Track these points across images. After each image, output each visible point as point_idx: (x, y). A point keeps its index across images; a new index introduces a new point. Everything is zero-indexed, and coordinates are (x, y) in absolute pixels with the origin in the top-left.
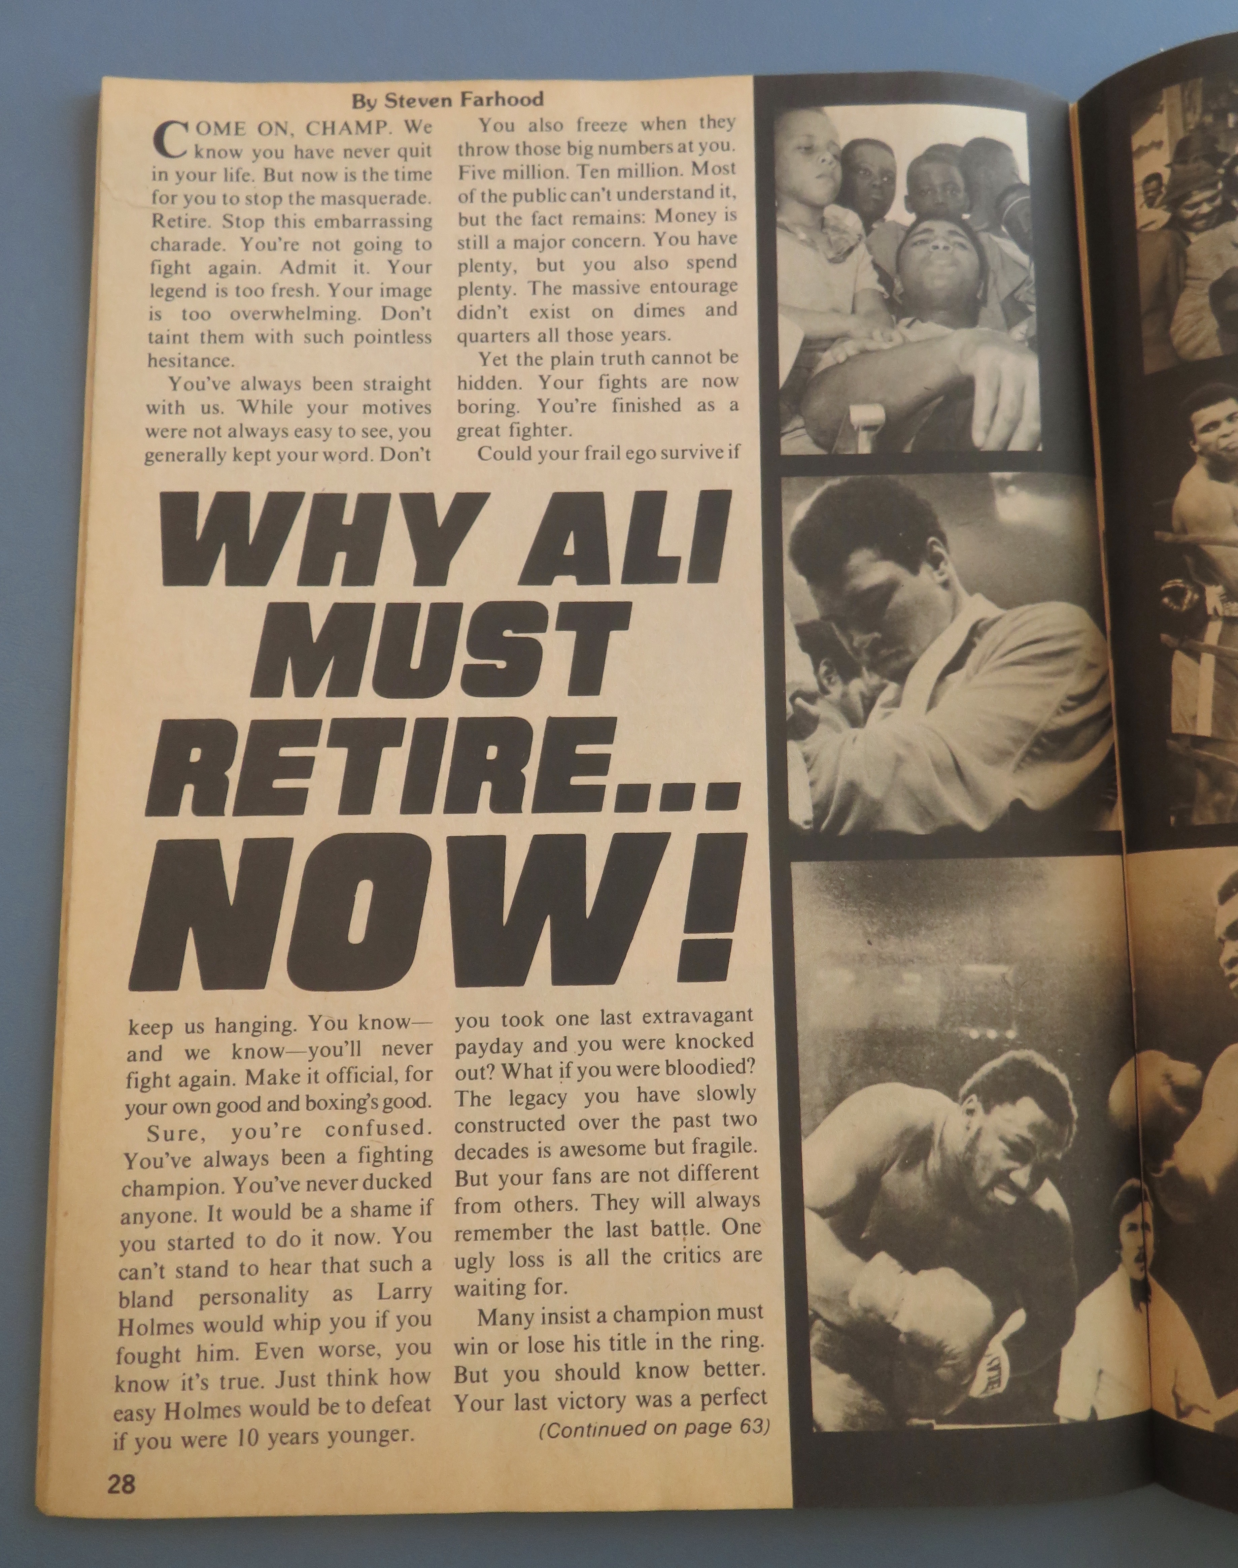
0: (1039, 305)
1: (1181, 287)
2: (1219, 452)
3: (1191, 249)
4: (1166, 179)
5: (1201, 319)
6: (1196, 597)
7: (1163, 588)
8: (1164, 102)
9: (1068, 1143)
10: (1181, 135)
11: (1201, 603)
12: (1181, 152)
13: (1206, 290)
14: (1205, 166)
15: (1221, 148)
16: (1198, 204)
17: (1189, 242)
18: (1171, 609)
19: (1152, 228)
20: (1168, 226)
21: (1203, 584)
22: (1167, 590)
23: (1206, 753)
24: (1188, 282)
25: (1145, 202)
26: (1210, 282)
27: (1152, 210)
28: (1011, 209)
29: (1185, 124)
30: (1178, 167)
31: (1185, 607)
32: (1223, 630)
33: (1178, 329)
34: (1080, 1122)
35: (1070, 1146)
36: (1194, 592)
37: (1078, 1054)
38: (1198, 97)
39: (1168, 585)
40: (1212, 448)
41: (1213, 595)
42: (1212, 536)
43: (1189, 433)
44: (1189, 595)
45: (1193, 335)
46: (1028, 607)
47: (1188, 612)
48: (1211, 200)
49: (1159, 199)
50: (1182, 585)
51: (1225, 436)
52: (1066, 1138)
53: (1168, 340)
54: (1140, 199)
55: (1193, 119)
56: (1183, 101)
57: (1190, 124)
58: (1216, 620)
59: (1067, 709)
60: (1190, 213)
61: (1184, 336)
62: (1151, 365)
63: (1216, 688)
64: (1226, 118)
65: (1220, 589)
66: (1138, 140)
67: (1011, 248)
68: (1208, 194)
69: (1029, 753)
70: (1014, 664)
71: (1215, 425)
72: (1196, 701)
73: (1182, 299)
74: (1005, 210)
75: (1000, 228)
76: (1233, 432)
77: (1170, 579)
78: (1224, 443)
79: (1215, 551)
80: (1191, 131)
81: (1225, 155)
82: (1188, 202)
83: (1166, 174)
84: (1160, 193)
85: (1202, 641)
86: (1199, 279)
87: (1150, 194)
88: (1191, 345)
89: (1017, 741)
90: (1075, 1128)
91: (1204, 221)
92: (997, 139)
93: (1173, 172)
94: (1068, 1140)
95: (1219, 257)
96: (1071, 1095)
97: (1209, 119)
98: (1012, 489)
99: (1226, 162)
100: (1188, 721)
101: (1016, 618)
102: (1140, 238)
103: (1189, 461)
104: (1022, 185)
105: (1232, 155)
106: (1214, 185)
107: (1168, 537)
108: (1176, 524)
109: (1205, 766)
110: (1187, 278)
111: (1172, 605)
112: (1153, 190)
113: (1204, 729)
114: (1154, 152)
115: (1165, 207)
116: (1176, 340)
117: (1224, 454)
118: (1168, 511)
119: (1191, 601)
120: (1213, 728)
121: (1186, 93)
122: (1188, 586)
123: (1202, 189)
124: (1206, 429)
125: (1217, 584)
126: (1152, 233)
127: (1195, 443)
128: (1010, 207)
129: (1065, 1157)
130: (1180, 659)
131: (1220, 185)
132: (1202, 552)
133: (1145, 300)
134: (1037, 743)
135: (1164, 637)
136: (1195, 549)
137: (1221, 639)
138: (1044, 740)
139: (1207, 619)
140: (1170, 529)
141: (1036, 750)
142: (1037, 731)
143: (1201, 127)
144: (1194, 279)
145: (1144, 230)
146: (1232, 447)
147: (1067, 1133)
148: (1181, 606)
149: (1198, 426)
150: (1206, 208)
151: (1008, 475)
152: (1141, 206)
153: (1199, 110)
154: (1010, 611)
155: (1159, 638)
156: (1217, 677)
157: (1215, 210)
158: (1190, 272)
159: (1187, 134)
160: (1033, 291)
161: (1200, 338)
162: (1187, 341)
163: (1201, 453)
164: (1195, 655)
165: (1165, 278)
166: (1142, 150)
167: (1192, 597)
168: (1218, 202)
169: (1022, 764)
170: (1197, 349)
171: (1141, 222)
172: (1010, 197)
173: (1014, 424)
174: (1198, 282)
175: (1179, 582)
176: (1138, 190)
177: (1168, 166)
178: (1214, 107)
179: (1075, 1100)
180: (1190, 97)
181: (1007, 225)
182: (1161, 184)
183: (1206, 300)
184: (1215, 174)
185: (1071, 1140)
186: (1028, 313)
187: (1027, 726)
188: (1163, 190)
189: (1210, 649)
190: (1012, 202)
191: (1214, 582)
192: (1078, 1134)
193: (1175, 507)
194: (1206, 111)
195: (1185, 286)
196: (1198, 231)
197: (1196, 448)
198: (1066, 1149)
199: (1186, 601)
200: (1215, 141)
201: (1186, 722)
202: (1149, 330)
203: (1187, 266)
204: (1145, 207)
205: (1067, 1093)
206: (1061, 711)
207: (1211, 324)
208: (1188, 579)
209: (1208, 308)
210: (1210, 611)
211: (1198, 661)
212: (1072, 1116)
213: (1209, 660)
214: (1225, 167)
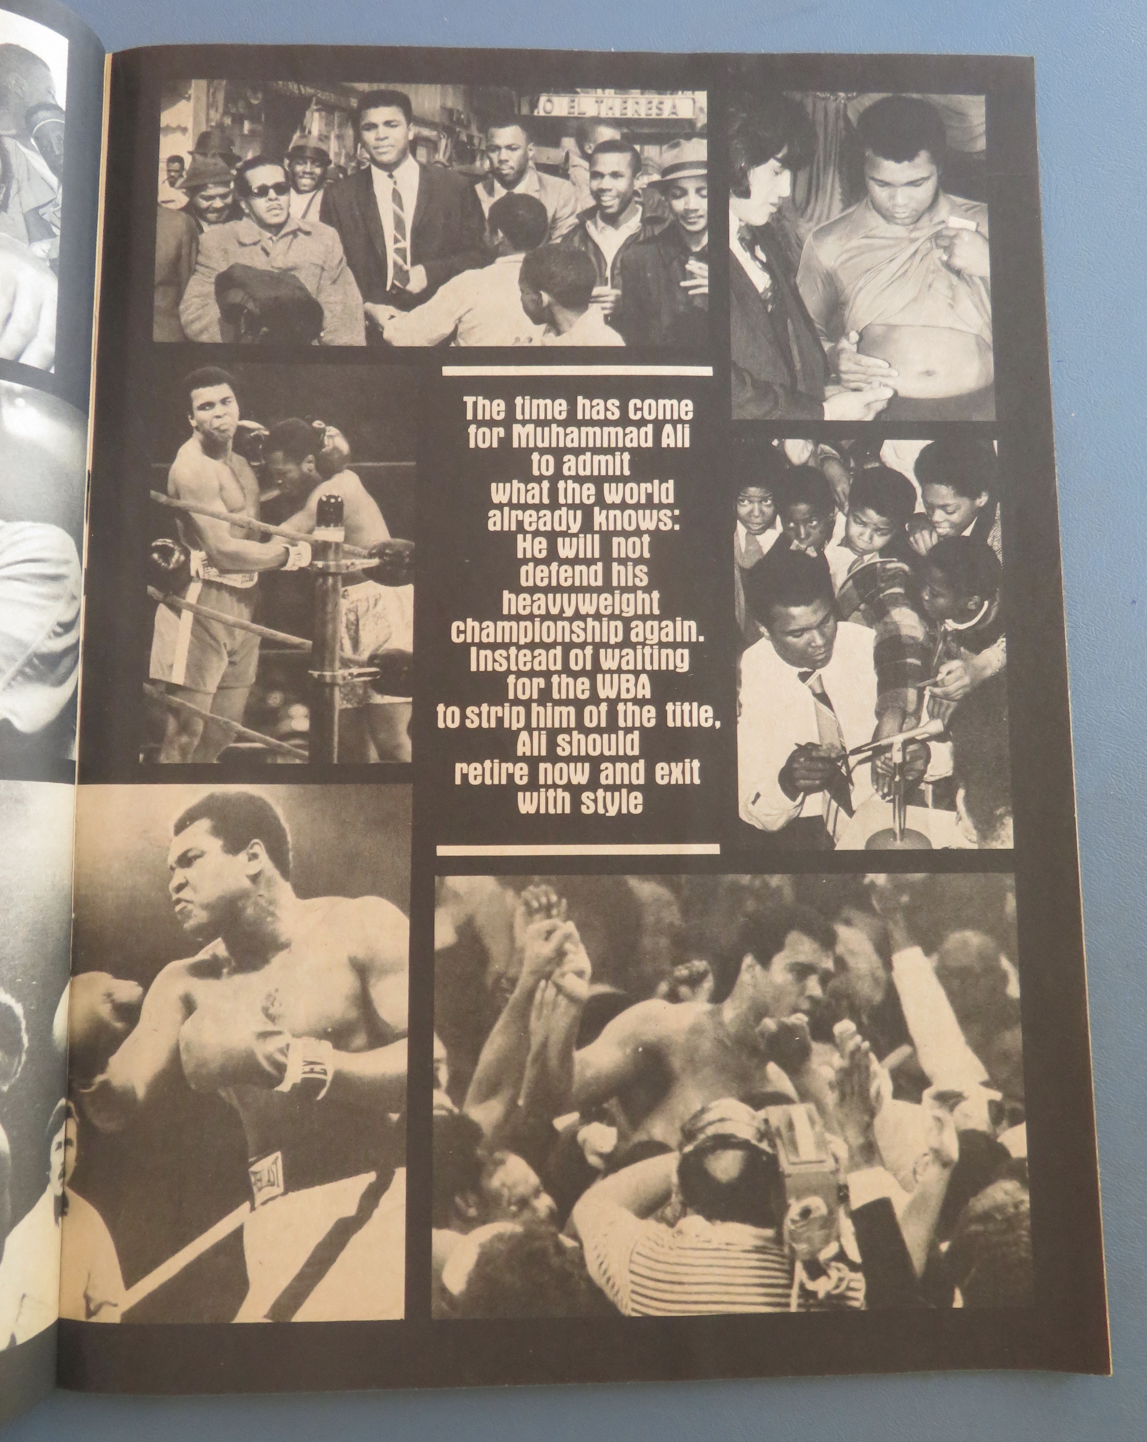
0: (63, 229)
1: (192, 271)
2: (212, 431)
3: (202, 237)
4: (187, 165)
5: (207, 305)
6: (182, 558)
7: (154, 544)
8: (191, 92)
9: (15, 1074)
10: (204, 128)
11: (186, 565)
12: (203, 143)
13: (213, 280)
14: (221, 163)
15: (236, 150)
16: (211, 198)
17: (202, 231)
18: (160, 565)
19: (171, 206)
20: (186, 209)
21: (189, 547)
22: (157, 546)
23: (178, 700)
24: (198, 267)
25: (168, 179)
26: (217, 273)
27: (173, 189)
28: (43, 125)
29: (208, 120)
30: (198, 157)
31: (172, 566)
32: (202, 591)
33: (187, 309)
34: (30, 1052)
35: (17, 1076)
36: (181, 553)
37: (34, 983)
38: (221, 97)
39: (159, 542)
40: (207, 426)
41: (197, 558)
42: (200, 505)
43: (187, 407)
44: (177, 555)
45: (199, 318)
46: (28, 524)
47: (174, 570)
48: (223, 196)
49: (180, 182)
50: (171, 545)
51: (218, 417)
52: (14, 1068)
53: (178, 317)
54: (163, 176)
55: (215, 116)
56: (208, 97)
57: (212, 120)
58: (197, 582)
59: (57, 635)
60: (204, 204)
61: (191, 317)
62: (161, 334)
63: (191, 642)
64: (242, 124)
65: (202, 554)
66: (167, 117)
67: (40, 165)
68: (221, 190)
69: (21, 672)
70: (9, 578)
71: (210, 405)
72: (174, 651)
73: (192, 282)
74: (36, 125)
75: (29, 140)
76: (225, 414)
77: (162, 538)
78: (217, 423)
79: (201, 520)
80: (212, 127)
81: (239, 159)
82: (203, 193)
83: (188, 160)
84: (181, 176)
85: (184, 598)
86: (207, 267)
87: (173, 174)
88: (196, 327)
89: (10, 659)
90: (24, 1058)
91: (215, 215)
92: (34, 52)
93: (194, 159)
94: (17, 1070)
95: (226, 251)
96: (23, 1026)
97: (228, 121)
98: (20, 402)
99: (239, 165)
100: (165, 668)
101: (16, 533)
102: (160, 211)
103: (188, 434)
104: (57, 108)
105: (244, 160)
106: (226, 184)
107: (163, 498)
108: (171, 488)
109: (176, 711)
110: (197, 263)
111: (160, 561)
112: (176, 171)
113: (178, 677)
114: (178, 135)
115: (184, 190)
116: (184, 319)
117: (216, 433)
118: (164, 474)
119: (178, 561)
120: (186, 678)
121: (211, 91)
122: (176, 547)
123: (217, 184)
124: (203, 407)
125: (201, 550)
126: (171, 211)
127: (192, 418)
128: (42, 123)
129: (10, 1089)
130: (163, 612)
131: (232, 185)
132: (190, 518)
133: (160, 271)
134: (29, 663)
135: (151, 589)
136: (184, 514)
137: (199, 600)
138: (36, 661)
139: (190, 579)
140: (165, 491)
141: (28, 670)
142: (30, 651)
143: (220, 126)
144: (202, 265)
145: (164, 205)
146: (222, 428)
147: (16, 1064)
148: (169, 564)
149: (196, 404)
150: (218, 203)
151: (18, 387)
152: (164, 182)
153: (221, 110)
154: (10, 524)
155: (146, 589)
156: (193, 633)
157: (227, 206)
158: (201, 259)
159: (209, 129)
160: (59, 215)
161: (204, 322)
162: (192, 322)
163: (197, 428)
164: (177, 610)
165: (178, 257)
166: (169, 129)
167: (179, 557)
168: (229, 200)
169: (13, 683)
170: (201, 332)
171: (161, 198)
172: (42, 114)
173: (29, 338)
174: (207, 270)
175: (169, 542)
176: (162, 166)
177: (190, 153)
178: (233, 111)
179: (27, 1030)
180: (214, 94)
181: (37, 139)
182: (182, 168)
183: (212, 288)
184: (229, 173)
185: (20, 1069)
186: (53, 235)
187: (20, 644)
188: (184, 173)
189: (190, 607)
190: (43, 120)
191: (198, 547)
192: (26, 1063)
193: (171, 472)
194: (226, 113)
195: (195, 271)
196: (210, 223)
197: (194, 423)
198: (13, 1080)
199: (174, 560)
200: (232, 143)
201: (163, 669)
202: (160, 300)
203: (198, 252)
204: (167, 183)
205: (20, 1024)
206: (52, 635)
207: (214, 312)
208: (177, 541)
209: (213, 296)
210: (193, 573)
211: (179, 616)
212: (23, 1045)
213: (187, 616)
214: (238, 170)
